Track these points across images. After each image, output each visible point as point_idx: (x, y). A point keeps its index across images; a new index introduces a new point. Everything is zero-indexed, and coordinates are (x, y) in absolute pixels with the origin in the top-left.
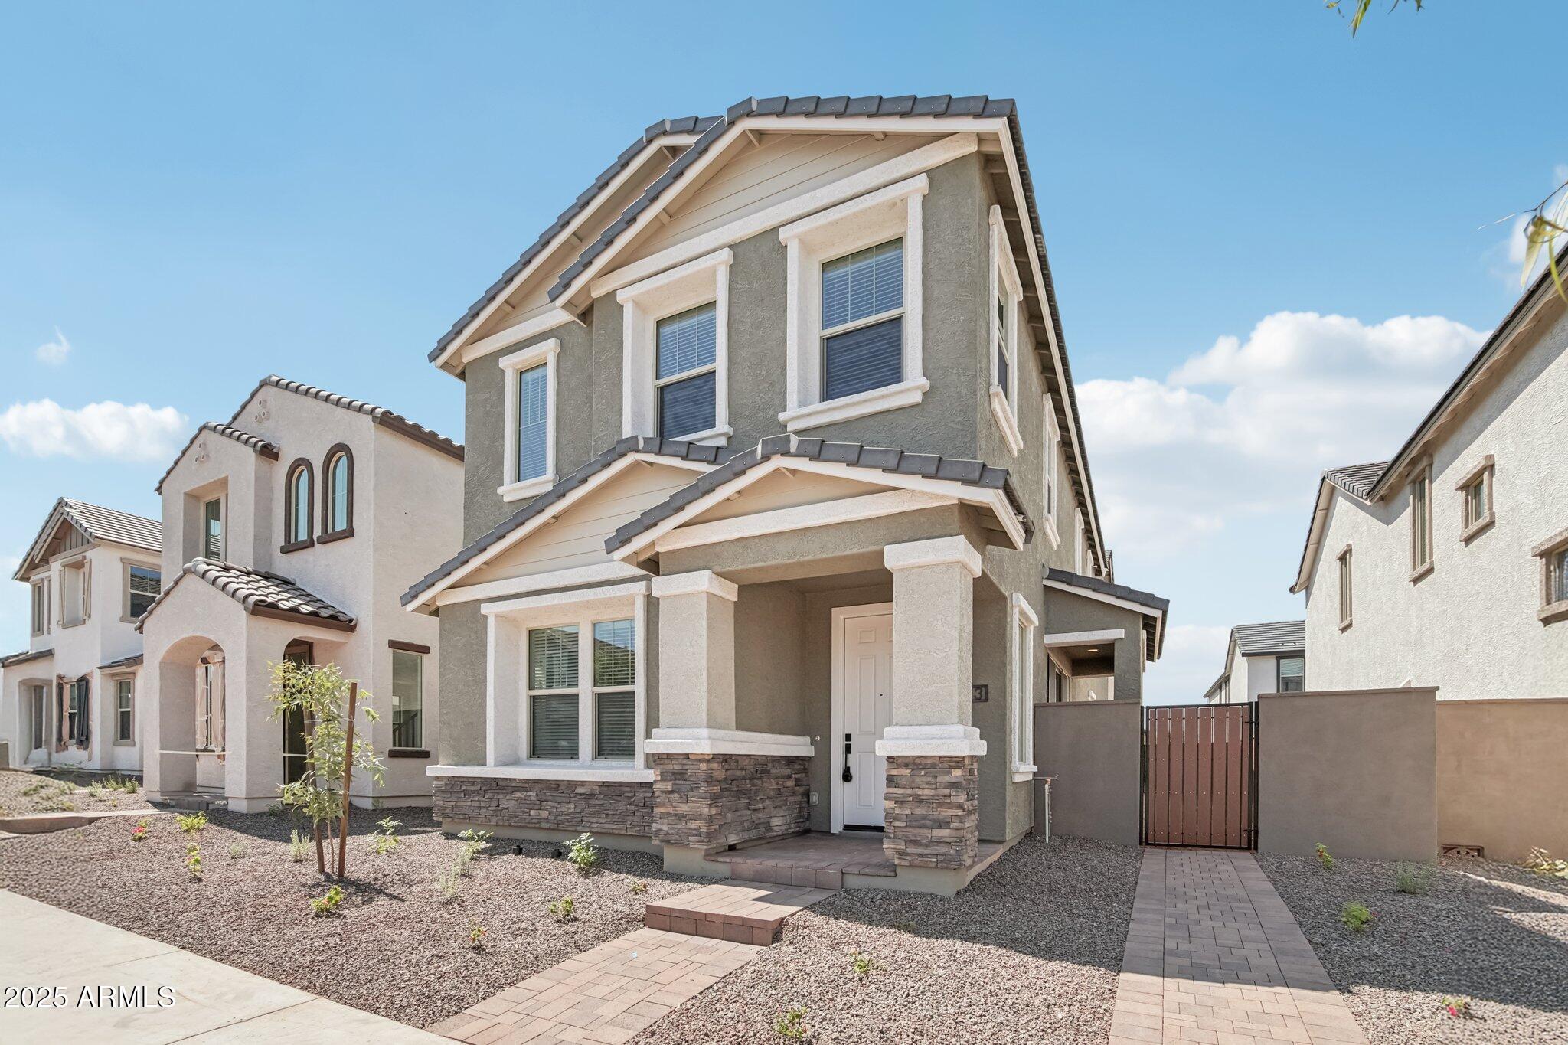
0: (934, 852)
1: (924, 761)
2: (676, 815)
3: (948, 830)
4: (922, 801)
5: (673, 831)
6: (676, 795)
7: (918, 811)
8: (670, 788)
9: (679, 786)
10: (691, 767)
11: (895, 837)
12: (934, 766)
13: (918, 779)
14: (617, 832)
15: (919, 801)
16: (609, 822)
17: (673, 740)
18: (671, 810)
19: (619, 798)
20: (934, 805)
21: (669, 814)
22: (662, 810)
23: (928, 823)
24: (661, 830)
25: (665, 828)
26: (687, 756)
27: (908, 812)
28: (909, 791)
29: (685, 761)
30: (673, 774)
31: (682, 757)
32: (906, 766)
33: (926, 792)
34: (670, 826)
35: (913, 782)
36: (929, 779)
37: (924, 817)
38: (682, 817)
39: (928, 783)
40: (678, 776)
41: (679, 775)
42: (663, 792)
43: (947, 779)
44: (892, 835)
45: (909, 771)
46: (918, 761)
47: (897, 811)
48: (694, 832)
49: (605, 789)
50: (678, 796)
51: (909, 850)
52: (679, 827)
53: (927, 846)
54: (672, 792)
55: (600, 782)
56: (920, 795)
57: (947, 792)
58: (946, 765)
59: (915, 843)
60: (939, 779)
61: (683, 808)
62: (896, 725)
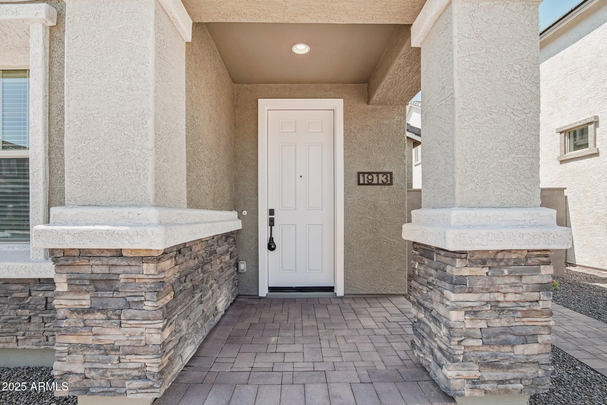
1: (507, 256)
2: (98, 348)
3: (536, 346)
4: (502, 310)
6: (99, 315)
7: (497, 323)
8: (86, 304)
9: (105, 301)
10: (127, 269)
11: (465, 359)
12: (517, 262)
13: (499, 281)
17: (91, 228)
18: (90, 340)
20: (519, 314)
21: (88, 347)
22: (72, 339)
23: (511, 338)
25: (78, 368)
26: (119, 253)
27: (483, 324)
28: (486, 297)
29: (115, 261)
30: (93, 281)
31: (109, 254)
32: (484, 263)
33: (510, 297)
34: (88, 366)
35: (493, 285)
36: (513, 280)
37: (505, 331)
38: (110, 351)
39: (512, 285)
40: (102, 285)
41: (105, 284)
43: (537, 279)
44: (461, 358)
45: (486, 270)
46: (500, 256)
47: (469, 325)
48: (134, 374)
50: (103, 317)
52: (105, 366)
53: (509, 368)
54: (90, 310)
56: (498, 302)
57: (535, 296)
58: (536, 260)
59: (493, 365)
60: (524, 280)
61: (113, 337)
62: (462, 206)
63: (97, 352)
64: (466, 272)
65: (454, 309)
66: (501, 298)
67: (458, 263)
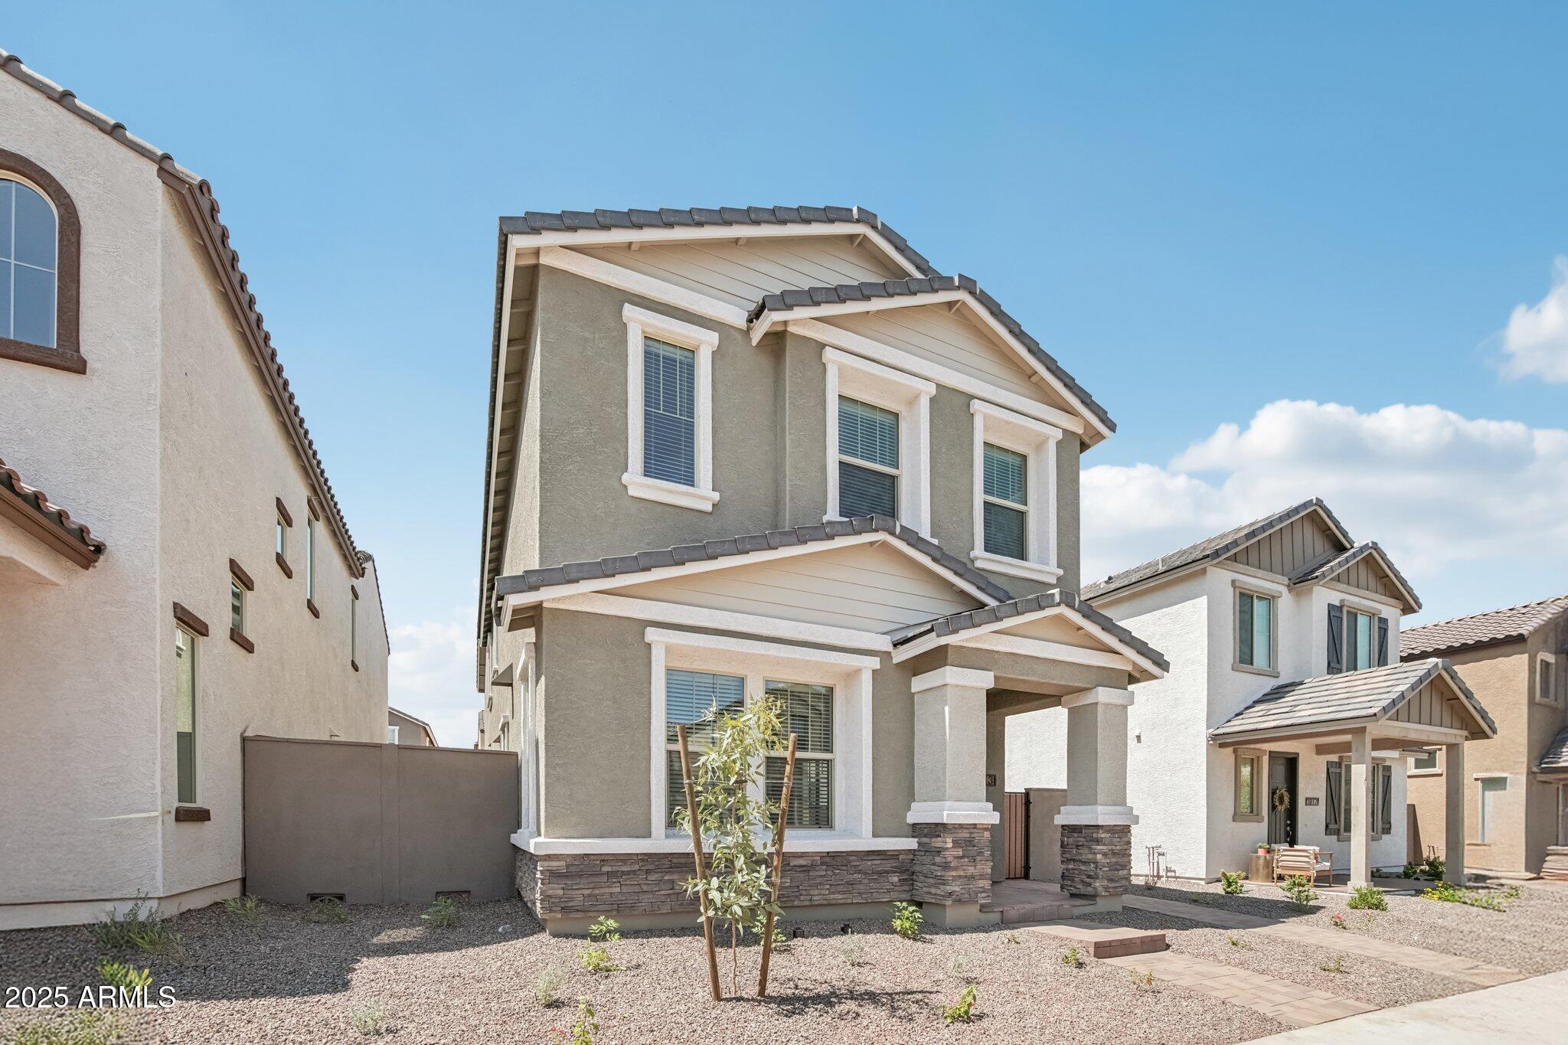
0: (1121, 885)
2: (966, 877)
5: (963, 891)
6: (966, 860)
7: (1114, 860)
8: (961, 853)
9: (968, 852)
11: (1102, 877)
12: (1121, 831)
13: (1114, 840)
14: (842, 901)
15: (1114, 854)
16: (833, 893)
17: (968, 812)
18: (962, 873)
19: (845, 868)
20: (1120, 856)
21: (960, 877)
22: (954, 873)
23: (1118, 867)
24: (954, 891)
25: (957, 889)
26: (975, 826)
27: (1108, 861)
28: (1109, 848)
29: (975, 830)
30: (964, 841)
31: (971, 827)
32: (1108, 831)
33: (1118, 848)
34: (961, 887)
35: (1112, 841)
36: (1119, 839)
37: (1116, 863)
38: (972, 877)
39: (1118, 842)
40: (968, 844)
41: (970, 842)
42: (956, 858)
45: (1110, 835)
47: (1103, 861)
48: (981, 890)
49: (828, 859)
51: (1110, 885)
52: (969, 887)
53: (1117, 881)
54: (962, 857)
55: (824, 853)
57: (1126, 847)
59: (1112, 880)
60: (1123, 839)
61: (971, 870)
62: (1101, 805)
63: (965, 879)
64: (1103, 835)
65: (1099, 853)
66: (1114, 848)
67: (1101, 831)
